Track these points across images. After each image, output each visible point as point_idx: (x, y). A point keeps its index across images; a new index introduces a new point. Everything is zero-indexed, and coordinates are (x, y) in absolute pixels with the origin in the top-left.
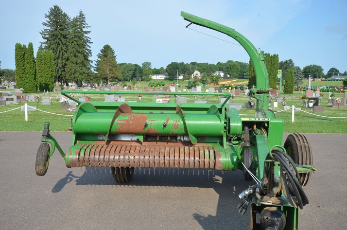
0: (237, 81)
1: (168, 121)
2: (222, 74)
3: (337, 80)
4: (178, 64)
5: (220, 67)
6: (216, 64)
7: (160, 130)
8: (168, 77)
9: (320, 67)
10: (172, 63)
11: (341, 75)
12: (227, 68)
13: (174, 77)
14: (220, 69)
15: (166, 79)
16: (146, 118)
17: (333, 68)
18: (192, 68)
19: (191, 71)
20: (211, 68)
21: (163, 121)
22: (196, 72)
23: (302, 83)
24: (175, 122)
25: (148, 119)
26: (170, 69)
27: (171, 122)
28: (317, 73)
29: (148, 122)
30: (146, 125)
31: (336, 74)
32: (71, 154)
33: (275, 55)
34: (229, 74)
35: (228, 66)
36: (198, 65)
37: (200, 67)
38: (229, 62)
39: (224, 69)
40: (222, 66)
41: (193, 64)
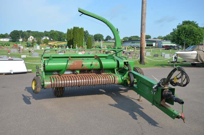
0: (58, 43)
1: (92, 63)
2: (48, 38)
3: (111, 42)
4: (18, 31)
5: (46, 34)
6: (43, 32)
7: (89, 67)
8: (11, 40)
9: (102, 35)
10: (14, 31)
11: (112, 39)
12: (51, 34)
13: (16, 40)
14: (46, 35)
15: (10, 41)
16: (82, 62)
17: (108, 36)
18: (28, 34)
19: (27, 36)
20: (40, 35)
21: (90, 63)
22: (31, 37)
23: (94, 44)
24: (96, 63)
25: (83, 62)
26: (13, 35)
27: (94, 63)
28: (101, 38)
29: (83, 63)
30: (83, 65)
31: (110, 39)
32: (47, 82)
33: (82, 28)
34: (52, 38)
35: (51, 33)
36: (32, 32)
37: (33, 33)
38: (52, 31)
39: (49, 35)
40: (48, 34)
41: (29, 32)
